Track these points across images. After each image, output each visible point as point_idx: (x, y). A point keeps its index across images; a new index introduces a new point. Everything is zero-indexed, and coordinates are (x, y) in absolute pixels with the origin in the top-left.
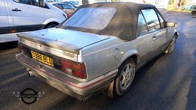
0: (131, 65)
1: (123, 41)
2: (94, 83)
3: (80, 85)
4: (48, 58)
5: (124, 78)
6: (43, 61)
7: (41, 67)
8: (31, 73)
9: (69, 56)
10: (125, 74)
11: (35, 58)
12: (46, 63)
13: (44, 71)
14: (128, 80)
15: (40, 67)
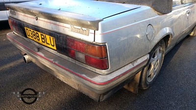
0: (161, 49)
1: (156, 13)
2: (119, 76)
3: (98, 79)
4: (48, 37)
5: (152, 67)
6: (41, 41)
7: (39, 49)
8: (27, 57)
9: (80, 33)
10: (154, 62)
11: (30, 37)
12: (45, 44)
13: (43, 55)
14: (156, 69)
15: (36, 50)
